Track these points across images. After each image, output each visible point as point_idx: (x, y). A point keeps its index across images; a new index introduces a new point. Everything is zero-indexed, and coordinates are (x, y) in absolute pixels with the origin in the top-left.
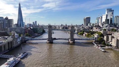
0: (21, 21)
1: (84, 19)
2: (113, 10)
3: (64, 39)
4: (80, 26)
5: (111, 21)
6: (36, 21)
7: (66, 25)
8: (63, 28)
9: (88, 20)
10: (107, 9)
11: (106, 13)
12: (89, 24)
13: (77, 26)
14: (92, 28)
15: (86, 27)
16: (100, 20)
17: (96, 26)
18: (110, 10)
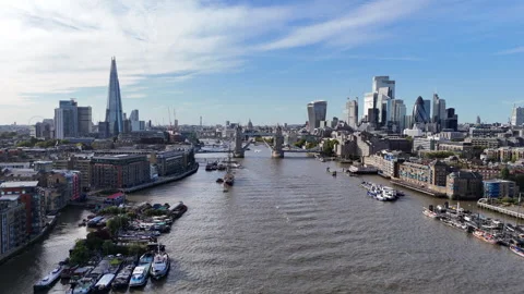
0: (119, 114)
1: (309, 109)
2: (394, 82)
4: (299, 127)
5: (384, 113)
6: (137, 111)
9: (318, 111)
10: (377, 78)
11: (374, 91)
12: (322, 123)
13: (287, 128)
14: (328, 134)
15: (314, 131)
16: (353, 110)
17: (340, 128)
18: (384, 82)
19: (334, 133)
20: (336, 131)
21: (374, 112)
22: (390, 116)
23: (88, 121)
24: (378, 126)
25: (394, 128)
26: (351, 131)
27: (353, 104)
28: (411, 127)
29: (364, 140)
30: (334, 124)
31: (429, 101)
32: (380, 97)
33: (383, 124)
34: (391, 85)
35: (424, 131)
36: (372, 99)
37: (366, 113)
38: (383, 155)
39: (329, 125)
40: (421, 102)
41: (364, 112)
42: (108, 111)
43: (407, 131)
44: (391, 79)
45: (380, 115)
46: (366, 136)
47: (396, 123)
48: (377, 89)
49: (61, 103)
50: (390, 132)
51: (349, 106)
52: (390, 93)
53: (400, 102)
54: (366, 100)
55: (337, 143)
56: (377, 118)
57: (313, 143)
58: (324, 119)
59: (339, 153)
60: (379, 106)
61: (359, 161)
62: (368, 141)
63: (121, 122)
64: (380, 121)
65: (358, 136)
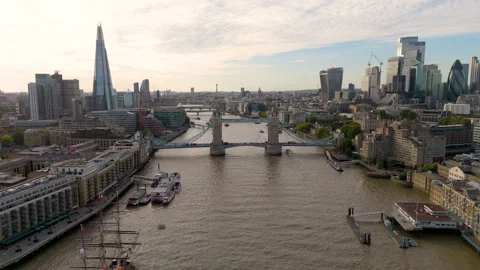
0: (107, 87)
2: (424, 43)
3: (251, 144)
6: (147, 81)
8: (250, 108)
9: (333, 79)
10: (403, 40)
11: (400, 54)
12: (337, 94)
14: (345, 108)
15: (327, 104)
16: (375, 78)
17: (359, 101)
18: (411, 43)
19: (351, 107)
20: (355, 104)
21: (399, 79)
23: (74, 95)
24: (407, 98)
25: (428, 100)
27: (376, 71)
29: (407, 136)
31: (467, 65)
32: (406, 62)
33: (411, 94)
34: (420, 48)
36: (396, 64)
37: (391, 81)
39: (346, 96)
40: (458, 66)
42: (95, 84)
43: (449, 106)
44: (419, 40)
45: (407, 83)
47: (428, 93)
48: (403, 53)
49: (37, 76)
51: (370, 73)
52: (419, 56)
53: (434, 67)
56: (404, 87)
58: (339, 88)
60: (406, 72)
61: (403, 178)
62: (415, 139)
63: (111, 96)
64: (407, 90)
65: (396, 129)
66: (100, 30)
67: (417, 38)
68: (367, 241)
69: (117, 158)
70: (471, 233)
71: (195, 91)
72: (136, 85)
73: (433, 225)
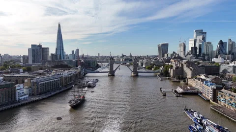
0: (62, 51)
1: (159, 47)
2: (206, 33)
5: (200, 49)
6: (78, 49)
7: (131, 55)
8: (126, 60)
9: (164, 48)
10: (196, 31)
12: (166, 55)
14: (168, 61)
15: (161, 59)
16: (182, 48)
17: (175, 58)
18: (200, 33)
19: (172, 60)
20: (173, 59)
21: (194, 49)
22: (204, 51)
23: (47, 54)
24: (197, 57)
25: (206, 57)
26: (182, 59)
27: (183, 45)
28: (217, 57)
29: (188, 66)
30: (172, 55)
31: (226, 43)
32: (198, 41)
33: (199, 55)
34: (204, 34)
35: (225, 59)
36: (193, 42)
37: (190, 49)
38: (203, 80)
39: (169, 56)
40: (221, 43)
41: (189, 49)
42: (57, 49)
43: (214, 60)
44: (204, 31)
45: (198, 51)
46: (189, 64)
47: (207, 55)
48: (196, 37)
49: (32, 45)
50: (204, 60)
51: (180, 45)
52: (204, 39)
53: (210, 43)
54: (190, 42)
55: (172, 67)
56: (196, 52)
57: (158, 67)
58: (167, 52)
59: (172, 74)
60: (197, 45)
61: (185, 81)
62: (191, 68)
63: (63, 55)
64: (198, 54)
65: (184, 64)
66: (59, 26)
67: (202, 30)
68: (165, 95)
69: (73, 73)
70: (201, 93)
71: (100, 55)
72: (73, 52)
73: (189, 91)
